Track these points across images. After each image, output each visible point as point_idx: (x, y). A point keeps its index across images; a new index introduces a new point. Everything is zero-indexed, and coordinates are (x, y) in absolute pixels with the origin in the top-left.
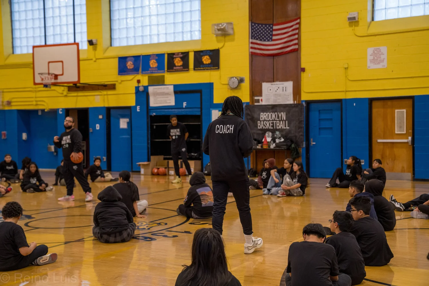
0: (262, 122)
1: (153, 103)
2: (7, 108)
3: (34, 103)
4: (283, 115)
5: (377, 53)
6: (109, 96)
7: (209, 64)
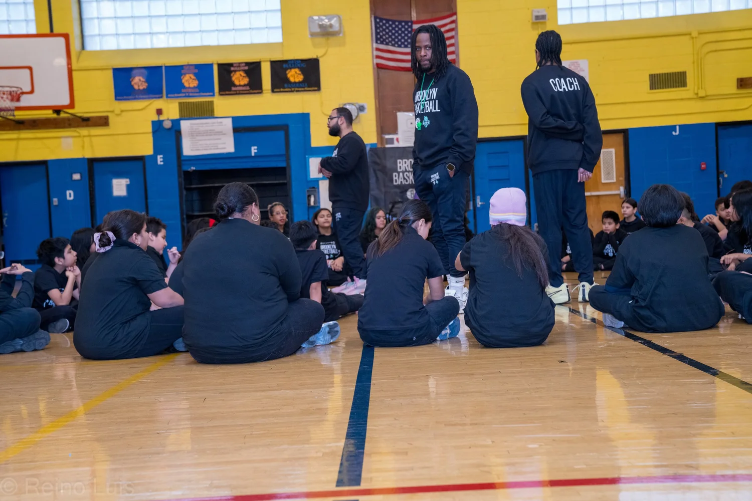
0: (401, 174)
1: (189, 149)
6: (94, 139)
7: (299, 83)
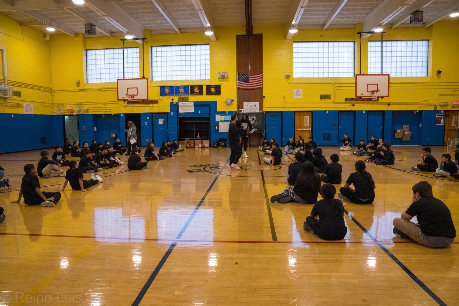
1: (181, 111)
2: (85, 113)
3: (105, 110)
4: (255, 118)
5: (298, 92)
6: (154, 107)
7: (214, 92)
